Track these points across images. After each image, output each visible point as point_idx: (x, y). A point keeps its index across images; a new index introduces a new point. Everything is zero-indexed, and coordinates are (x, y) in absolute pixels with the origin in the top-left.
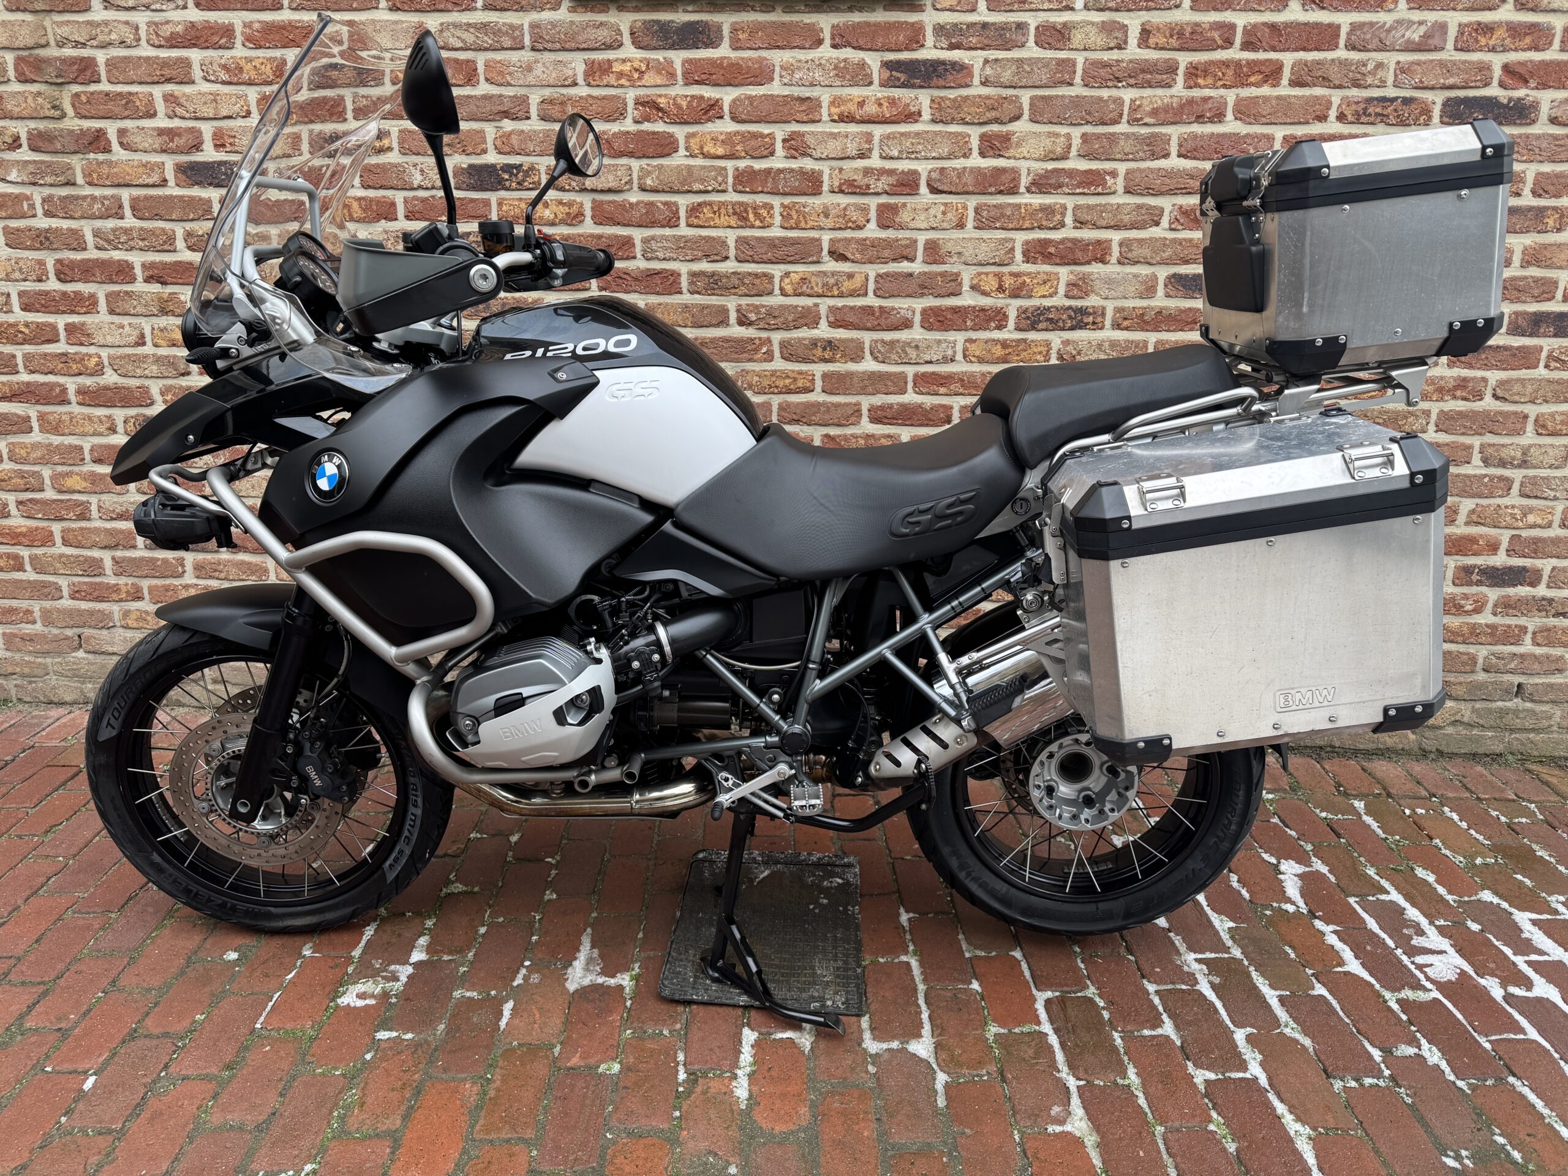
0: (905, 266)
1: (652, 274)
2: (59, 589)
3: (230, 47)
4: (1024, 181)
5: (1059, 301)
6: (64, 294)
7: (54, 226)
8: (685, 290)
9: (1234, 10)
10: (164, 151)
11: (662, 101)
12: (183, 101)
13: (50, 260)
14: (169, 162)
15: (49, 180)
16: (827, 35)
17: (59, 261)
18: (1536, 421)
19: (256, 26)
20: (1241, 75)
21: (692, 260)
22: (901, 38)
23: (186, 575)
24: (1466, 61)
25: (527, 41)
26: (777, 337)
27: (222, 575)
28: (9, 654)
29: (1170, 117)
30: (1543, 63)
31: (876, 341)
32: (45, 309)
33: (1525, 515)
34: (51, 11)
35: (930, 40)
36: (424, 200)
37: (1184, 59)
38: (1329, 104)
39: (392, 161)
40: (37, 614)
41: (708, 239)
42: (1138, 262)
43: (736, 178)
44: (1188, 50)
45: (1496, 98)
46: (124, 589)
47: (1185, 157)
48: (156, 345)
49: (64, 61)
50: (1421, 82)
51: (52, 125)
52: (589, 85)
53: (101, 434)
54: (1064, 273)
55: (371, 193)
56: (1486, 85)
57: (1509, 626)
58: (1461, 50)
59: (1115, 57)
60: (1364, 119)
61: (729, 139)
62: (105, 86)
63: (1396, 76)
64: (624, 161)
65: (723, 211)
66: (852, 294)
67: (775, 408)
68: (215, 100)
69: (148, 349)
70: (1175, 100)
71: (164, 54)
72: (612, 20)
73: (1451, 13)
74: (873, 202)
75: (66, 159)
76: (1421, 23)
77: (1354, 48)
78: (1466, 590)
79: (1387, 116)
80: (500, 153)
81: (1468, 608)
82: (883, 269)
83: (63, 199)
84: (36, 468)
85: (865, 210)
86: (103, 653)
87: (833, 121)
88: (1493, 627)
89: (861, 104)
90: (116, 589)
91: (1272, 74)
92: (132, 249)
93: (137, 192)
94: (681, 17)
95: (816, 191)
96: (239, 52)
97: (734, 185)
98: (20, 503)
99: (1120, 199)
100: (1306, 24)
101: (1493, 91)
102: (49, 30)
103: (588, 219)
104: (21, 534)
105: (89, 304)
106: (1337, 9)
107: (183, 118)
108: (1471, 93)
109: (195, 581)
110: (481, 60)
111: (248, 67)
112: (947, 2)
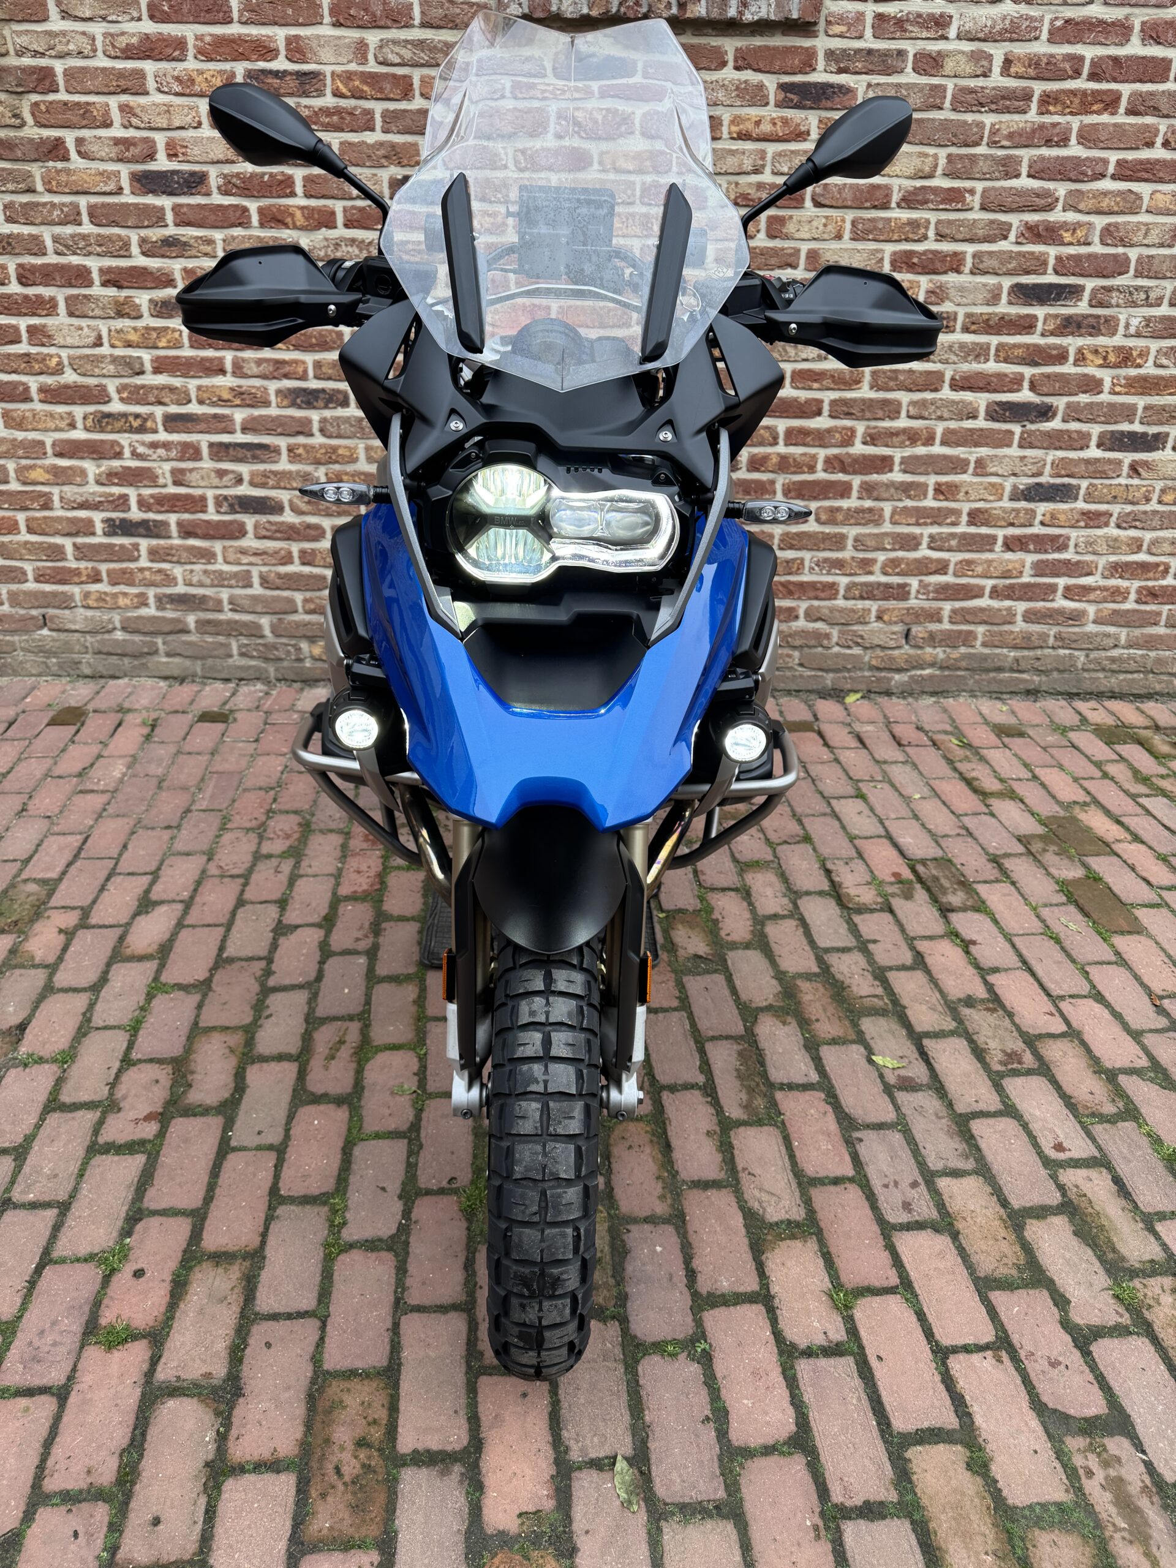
2: (24, 573)
3: (181, 59)
4: (895, 197)
6: (26, 297)
7: (15, 231)
9: (1085, 43)
10: (120, 160)
12: (138, 111)
13: (12, 264)
14: (125, 171)
15: (10, 186)
16: (730, 57)
17: (20, 266)
19: (208, 39)
20: (1086, 103)
22: (797, 61)
27: (175, 559)
29: (1023, 141)
32: (8, 311)
34: (11, 20)
35: (821, 64)
37: (1039, 88)
38: (1158, 130)
40: (4, 597)
42: (987, 273)
44: (1043, 79)
46: (84, 573)
47: (1033, 177)
48: (113, 346)
49: (23, 70)
51: (13, 133)
53: (61, 430)
54: (924, 282)
55: (313, 203)
59: (980, 85)
61: (637, 156)
62: (62, 96)
68: (168, 111)
69: (105, 350)
70: (1029, 127)
71: (120, 65)
75: (27, 167)
83: (24, 205)
86: (66, 631)
87: (733, 138)
89: (758, 123)
90: (77, 572)
91: (1110, 103)
92: (90, 254)
93: (94, 199)
96: (191, 64)
97: (642, 197)
99: (976, 215)
100: (1144, 58)
102: (9, 39)
105: (48, 307)
106: (1171, 45)
107: (138, 128)
109: (149, 565)
110: (417, 75)
111: (199, 79)
112: (837, 29)
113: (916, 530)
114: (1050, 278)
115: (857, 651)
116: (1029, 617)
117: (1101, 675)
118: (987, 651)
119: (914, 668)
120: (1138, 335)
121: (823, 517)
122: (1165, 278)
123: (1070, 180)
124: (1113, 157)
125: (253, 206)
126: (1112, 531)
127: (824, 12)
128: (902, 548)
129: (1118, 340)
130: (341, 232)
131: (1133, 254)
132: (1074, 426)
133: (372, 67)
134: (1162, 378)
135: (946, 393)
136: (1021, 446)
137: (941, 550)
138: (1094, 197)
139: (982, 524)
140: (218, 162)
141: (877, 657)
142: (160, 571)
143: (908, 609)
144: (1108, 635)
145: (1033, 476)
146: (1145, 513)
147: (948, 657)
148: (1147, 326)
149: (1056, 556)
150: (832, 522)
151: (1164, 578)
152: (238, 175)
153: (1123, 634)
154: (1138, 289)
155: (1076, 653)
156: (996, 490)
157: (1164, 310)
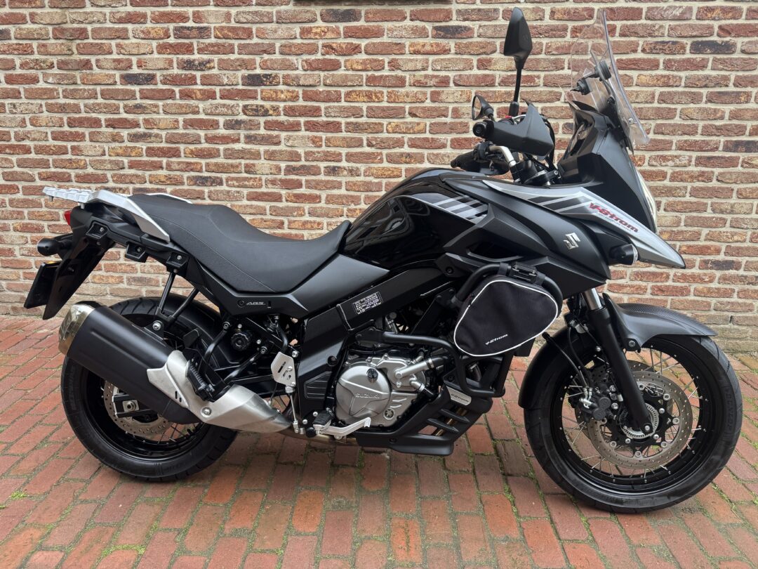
0: (443, 119)
1: (328, 123)
4: (497, 81)
6: (71, 132)
7: (67, 102)
8: (343, 130)
9: (594, 2)
10: (115, 69)
11: (334, 46)
12: (124, 47)
14: (118, 74)
15: (65, 82)
16: (408, 15)
17: (69, 118)
18: (737, 192)
19: (157, 13)
21: (347, 117)
22: (442, 16)
23: (121, 259)
24: (700, 25)
25: (275, 19)
26: (385, 152)
29: (564, 51)
30: (737, 24)
31: (430, 154)
32: (63, 139)
33: (733, 236)
35: (454, 17)
36: (228, 90)
37: (571, 25)
38: (638, 45)
39: (215, 73)
41: (354, 107)
43: (367, 79)
45: (716, 41)
48: (110, 156)
49: (73, 29)
50: (681, 34)
51: (67, 58)
52: (302, 38)
55: (205, 87)
56: (711, 35)
57: (726, 289)
58: (699, 19)
59: (539, 24)
60: (654, 51)
61: (364, 62)
62: (91, 41)
63: (669, 31)
64: (317, 72)
65: (361, 94)
66: (419, 132)
67: (384, 185)
68: (138, 46)
69: (106, 157)
70: (567, 44)
71: (116, 26)
72: (312, 9)
73: (694, 3)
74: (429, 91)
76: (680, 7)
77: (649, 19)
78: (705, 271)
79: (665, 50)
81: (707, 280)
82: (433, 121)
83: (71, 90)
84: (57, 210)
85: (425, 94)
86: (84, 294)
87: (411, 54)
88: (718, 289)
89: (424, 46)
92: (101, 112)
93: (103, 87)
94: (343, 8)
95: (403, 85)
96: (149, 25)
97: (366, 83)
98: (49, 226)
101: (715, 38)
102: (68, 16)
103: (301, 99)
105: (80, 137)
108: (704, 39)
109: (124, 262)
110: (254, 28)
111: (152, 32)
122: (649, 119)
125: (177, 89)
130: (219, 101)
133: (233, 24)
140: (161, 69)
142: (129, 265)
152: (170, 75)
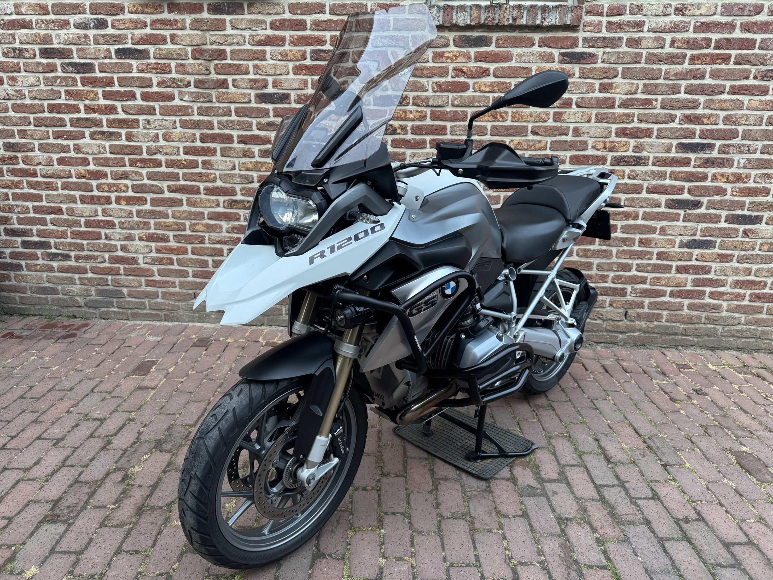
2: (188, 273)
3: (283, 46)
5: (630, 153)
13: (198, 133)
20: (713, 59)
28: (163, 301)
34: (209, 30)
40: (177, 283)
42: (665, 138)
44: (691, 49)
47: (687, 93)
53: (213, 207)
54: (632, 142)
75: (209, 91)
80: (394, 90)
91: (726, 59)
99: (659, 111)
100: (742, 39)
104: (175, 250)
106: (755, 33)
107: (261, 75)
112: (589, 28)
113: (630, 261)
114: (697, 140)
115: (599, 321)
116: (691, 307)
117: (731, 339)
118: (668, 324)
119: (630, 332)
120: (744, 167)
121: (581, 254)
123: (706, 94)
124: (728, 84)
126: (735, 264)
127: (582, 21)
128: (621, 271)
129: (734, 170)
131: (740, 129)
132: (712, 211)
134: (758, 188)
135: (644, 194)
136: (684, 221)
137: (643, 271)
138: (719, 102)
139: (664, 260)
141: (610, 325)
143: (626, 301)
144: (735, 318)
145: (691, 236)
146: (752, 255)
147: (648, 327)
148: (749, 163)
149: (705, 276)
150: (585, 256)
151: (764, 289)
153: (743, 317)
154: (743, 145)
155: (717, 327)
156: (672, 243)
157: (758, 155)
